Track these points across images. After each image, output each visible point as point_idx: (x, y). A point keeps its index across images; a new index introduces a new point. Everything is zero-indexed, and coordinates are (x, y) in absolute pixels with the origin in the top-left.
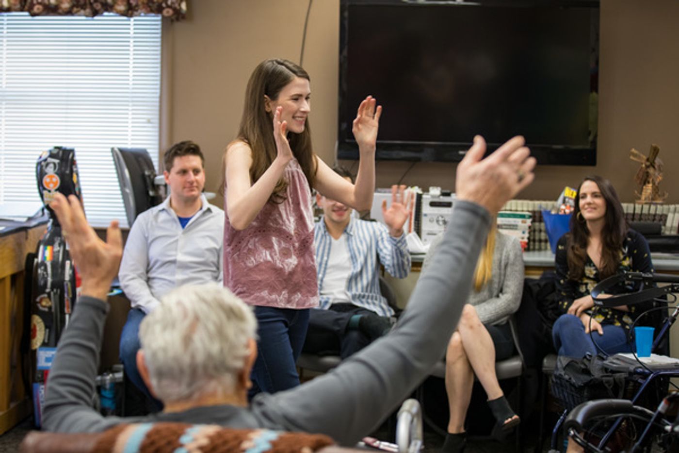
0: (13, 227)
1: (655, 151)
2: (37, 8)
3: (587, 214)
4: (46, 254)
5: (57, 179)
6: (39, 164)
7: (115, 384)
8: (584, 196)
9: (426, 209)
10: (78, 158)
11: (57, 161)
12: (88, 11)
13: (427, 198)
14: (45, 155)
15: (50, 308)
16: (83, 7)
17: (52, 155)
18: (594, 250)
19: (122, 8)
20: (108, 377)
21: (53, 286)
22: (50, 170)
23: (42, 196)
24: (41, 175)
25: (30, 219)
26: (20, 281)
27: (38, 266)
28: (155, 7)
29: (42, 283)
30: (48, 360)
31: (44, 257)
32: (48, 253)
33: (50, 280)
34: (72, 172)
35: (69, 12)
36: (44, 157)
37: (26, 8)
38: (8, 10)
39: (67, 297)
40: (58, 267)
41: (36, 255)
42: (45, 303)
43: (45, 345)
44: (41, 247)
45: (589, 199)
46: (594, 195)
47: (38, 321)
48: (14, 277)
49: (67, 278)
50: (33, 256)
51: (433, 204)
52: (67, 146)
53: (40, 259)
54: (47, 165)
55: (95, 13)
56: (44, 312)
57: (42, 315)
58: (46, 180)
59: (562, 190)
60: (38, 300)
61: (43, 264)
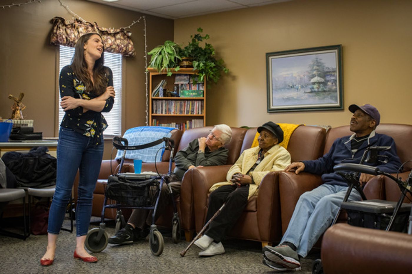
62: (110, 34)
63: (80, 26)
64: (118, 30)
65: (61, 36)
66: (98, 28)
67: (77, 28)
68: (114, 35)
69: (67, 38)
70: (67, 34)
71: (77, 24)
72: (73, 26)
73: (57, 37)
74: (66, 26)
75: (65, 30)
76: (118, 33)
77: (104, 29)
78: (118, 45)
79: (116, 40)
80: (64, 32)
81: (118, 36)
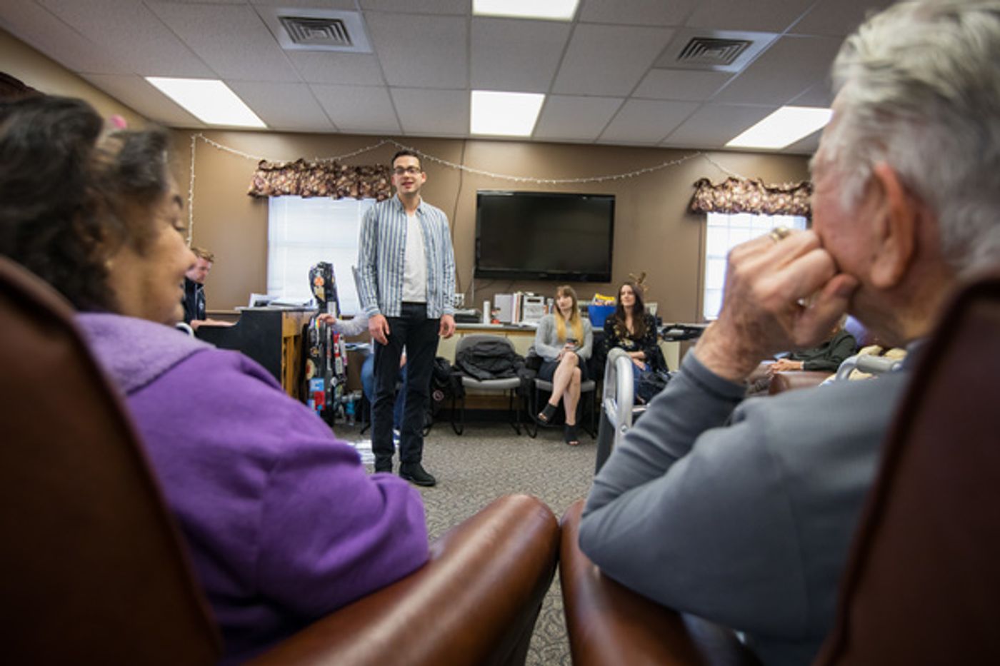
0: (296, 308)
1: (644, 275)
2: (306, 193)
3: (625, 304)
4: (316, 324)
5: (322, 280)
6: (311, 272)
7: (356, 402)
8: (624, 293)
9: (526, 303)
10: (335, 269)
11: (322, 270)
12: (336, 196)
13: (526, 298)
14: (315, 266)
15: (318, 355)
16: (333, 193)
17: (319, 266)
18: (629, 323)
19: (355, 193)
20: (351, 397)
21: (320, 343)
22: (318, 275)
23: (313, 290)
24: (312, 277)
25: (305, 305)
26: (299, 341)
27: (311, 331)
28: (373, 194)
29: (313, 340)
30: (317, 385)
31: (315, 326)
32: (317, 323)
33: (318, 339)
34: (331, 277)
35: (325, 195)
36: (314, 267)
37: (300, 192)
38: (289, 194)
39: (329, 349)
40: (323, 332)
41: (309, 324)
42: (315, 352)
43: (315, 377)
44: (313, 320)
45: (626, 295)
46: (629, 293)
47: (310, 363)
48: (296, 337)
49: (329, 337)
50: (306, 326)
51: (530, 301)
52: (328, 262)
53: (310, 327)
54: (317, 272)
55: (339, 197)
56: (314, 358)
57: (313, 359)
58: (316, 280)
59: (593, 295)
60: (311, 349)
61: (314, 329)
62: (785, 192)
63: (736, 186)
64: (797, 185)
65: (704, 200)
66: (763, 186)
67: (731, 189)
68: (792, 192)
69: (713, 203)
70: (715, 198)
71: (730, 184)
72: (724, 187)
73: (698, 203)
74: (715, 188)
75: (713, 194)
76: (797, 189)
77: (773, 186)
78: (796, 206)
79: (793, 199)
80: (711, 195)
81: (798, 193)
